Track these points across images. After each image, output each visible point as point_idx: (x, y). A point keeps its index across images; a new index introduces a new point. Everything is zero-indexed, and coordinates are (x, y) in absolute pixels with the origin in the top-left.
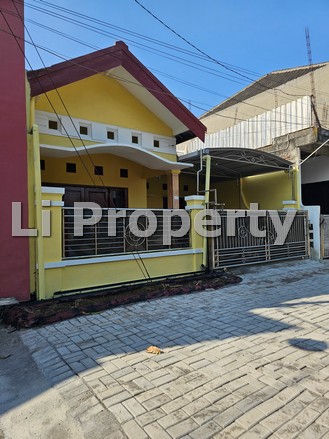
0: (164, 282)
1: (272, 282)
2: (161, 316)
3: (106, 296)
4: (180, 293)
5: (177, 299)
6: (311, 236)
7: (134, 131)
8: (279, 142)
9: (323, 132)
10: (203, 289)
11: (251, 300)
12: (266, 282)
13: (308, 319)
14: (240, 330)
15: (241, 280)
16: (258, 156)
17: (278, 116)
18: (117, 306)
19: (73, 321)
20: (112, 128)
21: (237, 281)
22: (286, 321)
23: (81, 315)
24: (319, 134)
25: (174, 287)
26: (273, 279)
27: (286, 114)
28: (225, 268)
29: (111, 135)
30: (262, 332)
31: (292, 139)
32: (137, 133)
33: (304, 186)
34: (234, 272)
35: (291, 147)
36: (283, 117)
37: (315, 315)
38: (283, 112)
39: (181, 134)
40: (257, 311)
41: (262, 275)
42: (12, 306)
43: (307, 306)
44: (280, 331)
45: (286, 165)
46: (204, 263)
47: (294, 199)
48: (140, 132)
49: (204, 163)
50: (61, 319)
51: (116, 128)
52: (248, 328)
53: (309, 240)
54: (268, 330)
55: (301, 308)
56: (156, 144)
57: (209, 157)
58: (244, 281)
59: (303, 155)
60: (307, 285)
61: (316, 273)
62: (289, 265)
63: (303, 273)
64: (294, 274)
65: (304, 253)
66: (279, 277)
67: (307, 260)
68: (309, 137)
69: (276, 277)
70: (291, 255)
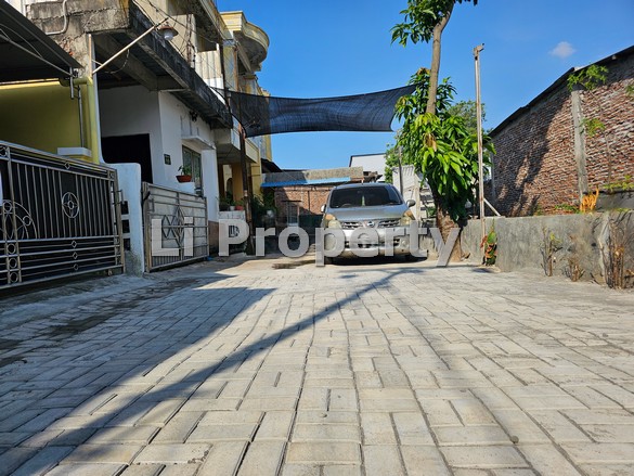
6: (126, 226)
9: (139, 16)
24: (132, 14)
31: (73, 13)
35: (72, 31)
47: (85, 146)
53: (122, 235)
60: (128, 330)
61: (142, 298)
62: (78, 290)
63: (114, 301)
64: (90, 309)
65: (112, 261)
66: (48, 323)
67: (119, 277)
68: (111, 13)
69: (35, 325)
70: (82, 266)
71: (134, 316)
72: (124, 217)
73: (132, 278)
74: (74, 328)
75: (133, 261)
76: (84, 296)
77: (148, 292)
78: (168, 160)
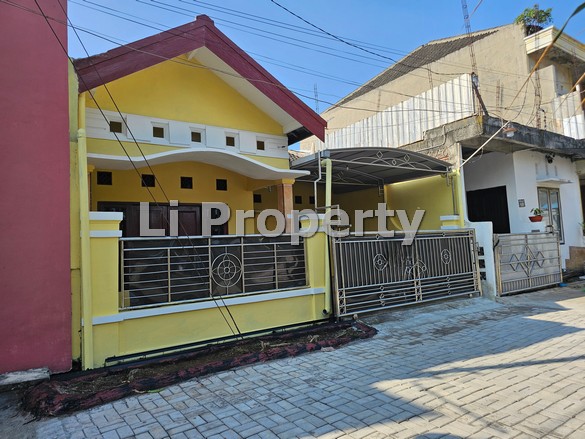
0: (264, 339)
1: (419, 335)
2: (244, 396)
3: (177, 362)
4: (283, 355)
5: (276, 365)
6: (482, 264)
7: (228, 130)
8: (432, 136)
9: (490, 122)
10: (318, 348)
11: (381, 365)
12: (411, 334)
13: (453, 398)
14: (349, 419)
15: (376, 332)
16: (402, 156)
17: (430, 103)
18: (187, 378)
19: (118, 404)
20: (198, 127)
21: (369, 333)
22: (419, 402)
23: (134, 394)
24: (484, 125)
25: (276, 347)
26: (422, 330)
27: (440, 101)
28: (355, 314)
29: (196, 137)
30: (380, 422)
31: (449, 132)
32: (232, 132)
33: (469, 195)
34: (368, 321)
35: (448, 142)
36: (436, 104)
37: (467, 391)
38: (435, 98)
39: (294, 132)
40: (383, 385)
41: (408, 323)
42: (39, 383)
43: (459, 375)
44: (407, 419)
45: (442, 167)
46: (328, 309)
47: (456, 213)
48: (237, 131)
49: (324, 170)
50: (103, 402)
51: (203, 127)
52: (360, 416)
53: (479, 270)
54: (390, 418)
55: (449, 379)
56: (261, 146)
57: (329, 162)
58: (379, 335)
59: (466, 152)
60: (469, 339)
61: (486, 319)
62: (450, 307)
63: (468, 318)
64: (454, 321)
65: (472, 289)
66: (432, 326)
67: (477, 299)
68: (471, 128)
69: (427, 326)
70: (453, 292)
71: (474, 330)
72: (481, 258)
73: (486, 301)
74: (443, 332)
75: (489, 288)
76: (453, 312)
77: (492, 315)
78: (522, 203)
